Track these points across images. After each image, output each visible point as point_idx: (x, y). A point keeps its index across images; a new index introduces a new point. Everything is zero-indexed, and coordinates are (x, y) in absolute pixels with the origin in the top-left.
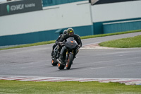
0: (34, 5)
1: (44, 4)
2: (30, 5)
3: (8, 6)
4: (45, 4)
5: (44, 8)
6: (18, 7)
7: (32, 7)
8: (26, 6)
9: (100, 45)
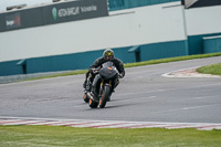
0: (95, 8)
1: (111, 7)
2: (89, 9)
3: (54, 10)
4: (113, 7)
5: (110, 13)
6: (70, 11)
7: (92, 12)
8: (83, 10)
9: (199, 71)
